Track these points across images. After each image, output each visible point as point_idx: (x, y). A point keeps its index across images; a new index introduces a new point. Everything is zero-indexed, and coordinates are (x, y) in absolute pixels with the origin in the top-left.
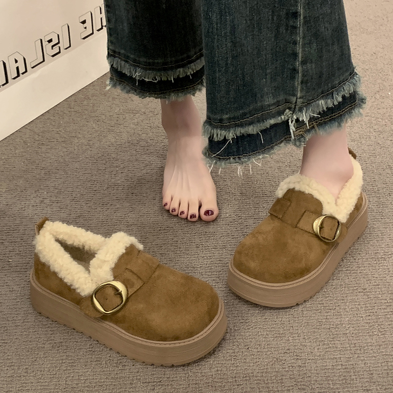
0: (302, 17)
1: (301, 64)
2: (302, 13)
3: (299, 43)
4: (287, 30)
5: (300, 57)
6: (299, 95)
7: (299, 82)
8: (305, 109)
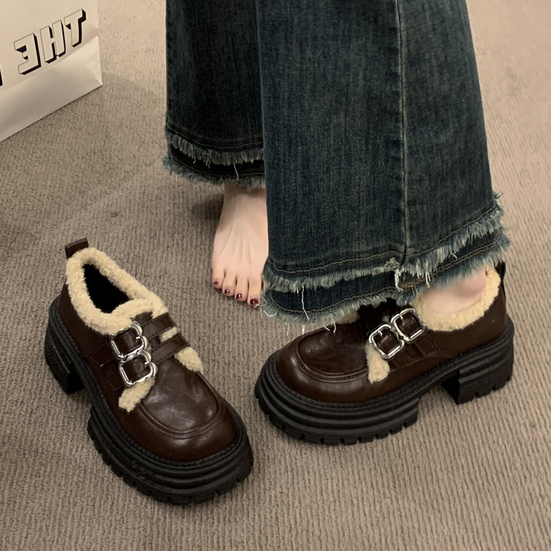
0: (406, 147)
1: (408, 205)
2: (405, 141)
3: (404, 178)
4: (386, 162)
5: (406, 197)
6: (408, 243)
7: (407, 227)
8: (418, 260)
